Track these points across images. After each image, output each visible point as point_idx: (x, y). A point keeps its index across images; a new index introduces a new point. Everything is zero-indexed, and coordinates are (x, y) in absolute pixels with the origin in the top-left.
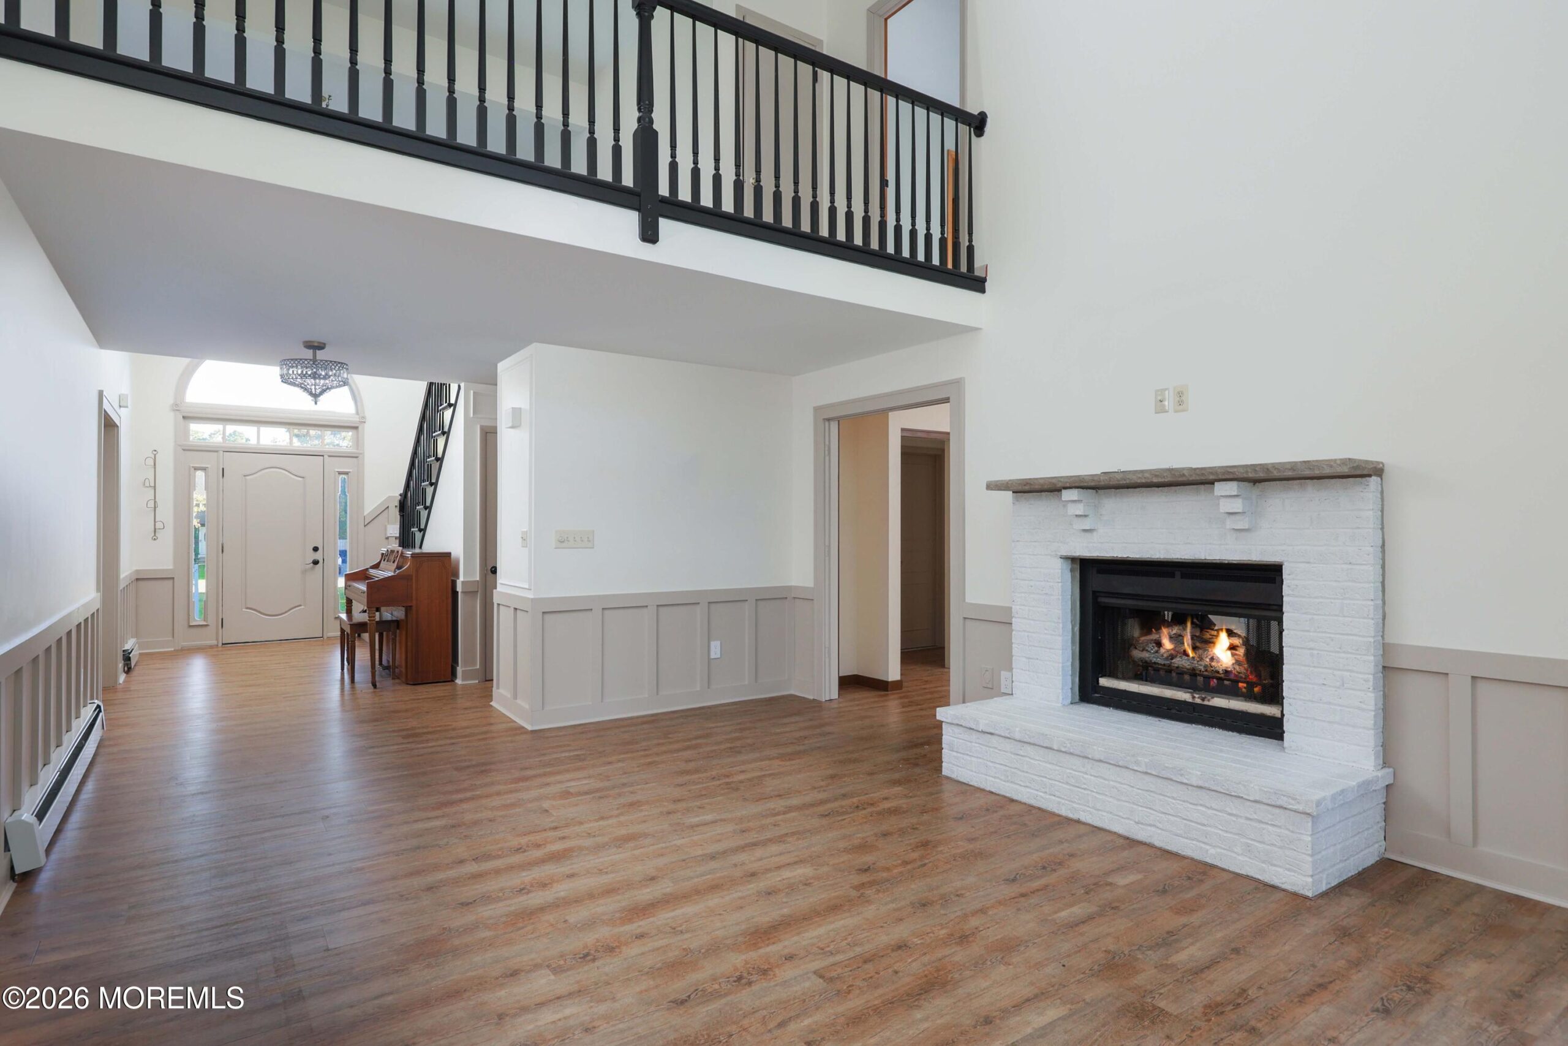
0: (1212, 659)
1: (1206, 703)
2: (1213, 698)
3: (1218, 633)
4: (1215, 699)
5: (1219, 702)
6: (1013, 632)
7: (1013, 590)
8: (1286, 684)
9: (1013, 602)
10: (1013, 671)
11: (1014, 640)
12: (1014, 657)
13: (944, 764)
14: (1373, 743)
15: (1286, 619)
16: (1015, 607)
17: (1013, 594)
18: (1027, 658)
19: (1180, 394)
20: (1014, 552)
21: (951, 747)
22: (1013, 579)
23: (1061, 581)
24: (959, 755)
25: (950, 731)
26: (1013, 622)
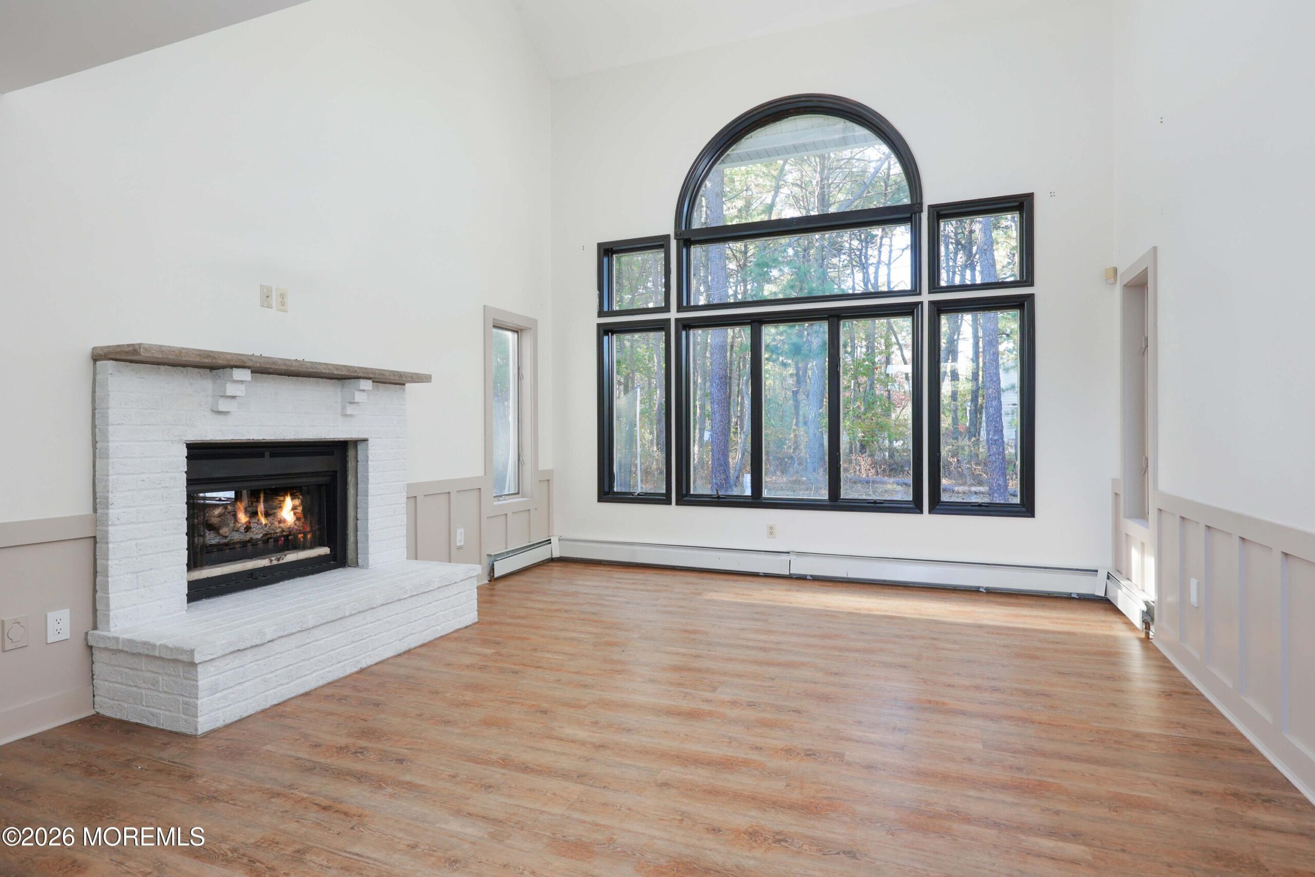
0: (280, 522)
1: (281, 562)
2: (286, 556)
3: (285, 498)
4: (288, 556)
5: (291, 557)
6: (111, 546)
7: (110, 489)
8: (370, 521)
9: (106, 506)
10: (108, 598)
11: (111, 556)
12: (110, 579)
13: (200, 719)
14: (405, 545)
15: (370, 477)
16: (113, 512)
17: (110, 495)
18: (133, 573)
19: (283, 296)
20: (111, 438)
21: (214, 690)
22: (108, 475)
23: (186, 470)
24: (225, 692)
25: (212, 669)
26: (107, 532)
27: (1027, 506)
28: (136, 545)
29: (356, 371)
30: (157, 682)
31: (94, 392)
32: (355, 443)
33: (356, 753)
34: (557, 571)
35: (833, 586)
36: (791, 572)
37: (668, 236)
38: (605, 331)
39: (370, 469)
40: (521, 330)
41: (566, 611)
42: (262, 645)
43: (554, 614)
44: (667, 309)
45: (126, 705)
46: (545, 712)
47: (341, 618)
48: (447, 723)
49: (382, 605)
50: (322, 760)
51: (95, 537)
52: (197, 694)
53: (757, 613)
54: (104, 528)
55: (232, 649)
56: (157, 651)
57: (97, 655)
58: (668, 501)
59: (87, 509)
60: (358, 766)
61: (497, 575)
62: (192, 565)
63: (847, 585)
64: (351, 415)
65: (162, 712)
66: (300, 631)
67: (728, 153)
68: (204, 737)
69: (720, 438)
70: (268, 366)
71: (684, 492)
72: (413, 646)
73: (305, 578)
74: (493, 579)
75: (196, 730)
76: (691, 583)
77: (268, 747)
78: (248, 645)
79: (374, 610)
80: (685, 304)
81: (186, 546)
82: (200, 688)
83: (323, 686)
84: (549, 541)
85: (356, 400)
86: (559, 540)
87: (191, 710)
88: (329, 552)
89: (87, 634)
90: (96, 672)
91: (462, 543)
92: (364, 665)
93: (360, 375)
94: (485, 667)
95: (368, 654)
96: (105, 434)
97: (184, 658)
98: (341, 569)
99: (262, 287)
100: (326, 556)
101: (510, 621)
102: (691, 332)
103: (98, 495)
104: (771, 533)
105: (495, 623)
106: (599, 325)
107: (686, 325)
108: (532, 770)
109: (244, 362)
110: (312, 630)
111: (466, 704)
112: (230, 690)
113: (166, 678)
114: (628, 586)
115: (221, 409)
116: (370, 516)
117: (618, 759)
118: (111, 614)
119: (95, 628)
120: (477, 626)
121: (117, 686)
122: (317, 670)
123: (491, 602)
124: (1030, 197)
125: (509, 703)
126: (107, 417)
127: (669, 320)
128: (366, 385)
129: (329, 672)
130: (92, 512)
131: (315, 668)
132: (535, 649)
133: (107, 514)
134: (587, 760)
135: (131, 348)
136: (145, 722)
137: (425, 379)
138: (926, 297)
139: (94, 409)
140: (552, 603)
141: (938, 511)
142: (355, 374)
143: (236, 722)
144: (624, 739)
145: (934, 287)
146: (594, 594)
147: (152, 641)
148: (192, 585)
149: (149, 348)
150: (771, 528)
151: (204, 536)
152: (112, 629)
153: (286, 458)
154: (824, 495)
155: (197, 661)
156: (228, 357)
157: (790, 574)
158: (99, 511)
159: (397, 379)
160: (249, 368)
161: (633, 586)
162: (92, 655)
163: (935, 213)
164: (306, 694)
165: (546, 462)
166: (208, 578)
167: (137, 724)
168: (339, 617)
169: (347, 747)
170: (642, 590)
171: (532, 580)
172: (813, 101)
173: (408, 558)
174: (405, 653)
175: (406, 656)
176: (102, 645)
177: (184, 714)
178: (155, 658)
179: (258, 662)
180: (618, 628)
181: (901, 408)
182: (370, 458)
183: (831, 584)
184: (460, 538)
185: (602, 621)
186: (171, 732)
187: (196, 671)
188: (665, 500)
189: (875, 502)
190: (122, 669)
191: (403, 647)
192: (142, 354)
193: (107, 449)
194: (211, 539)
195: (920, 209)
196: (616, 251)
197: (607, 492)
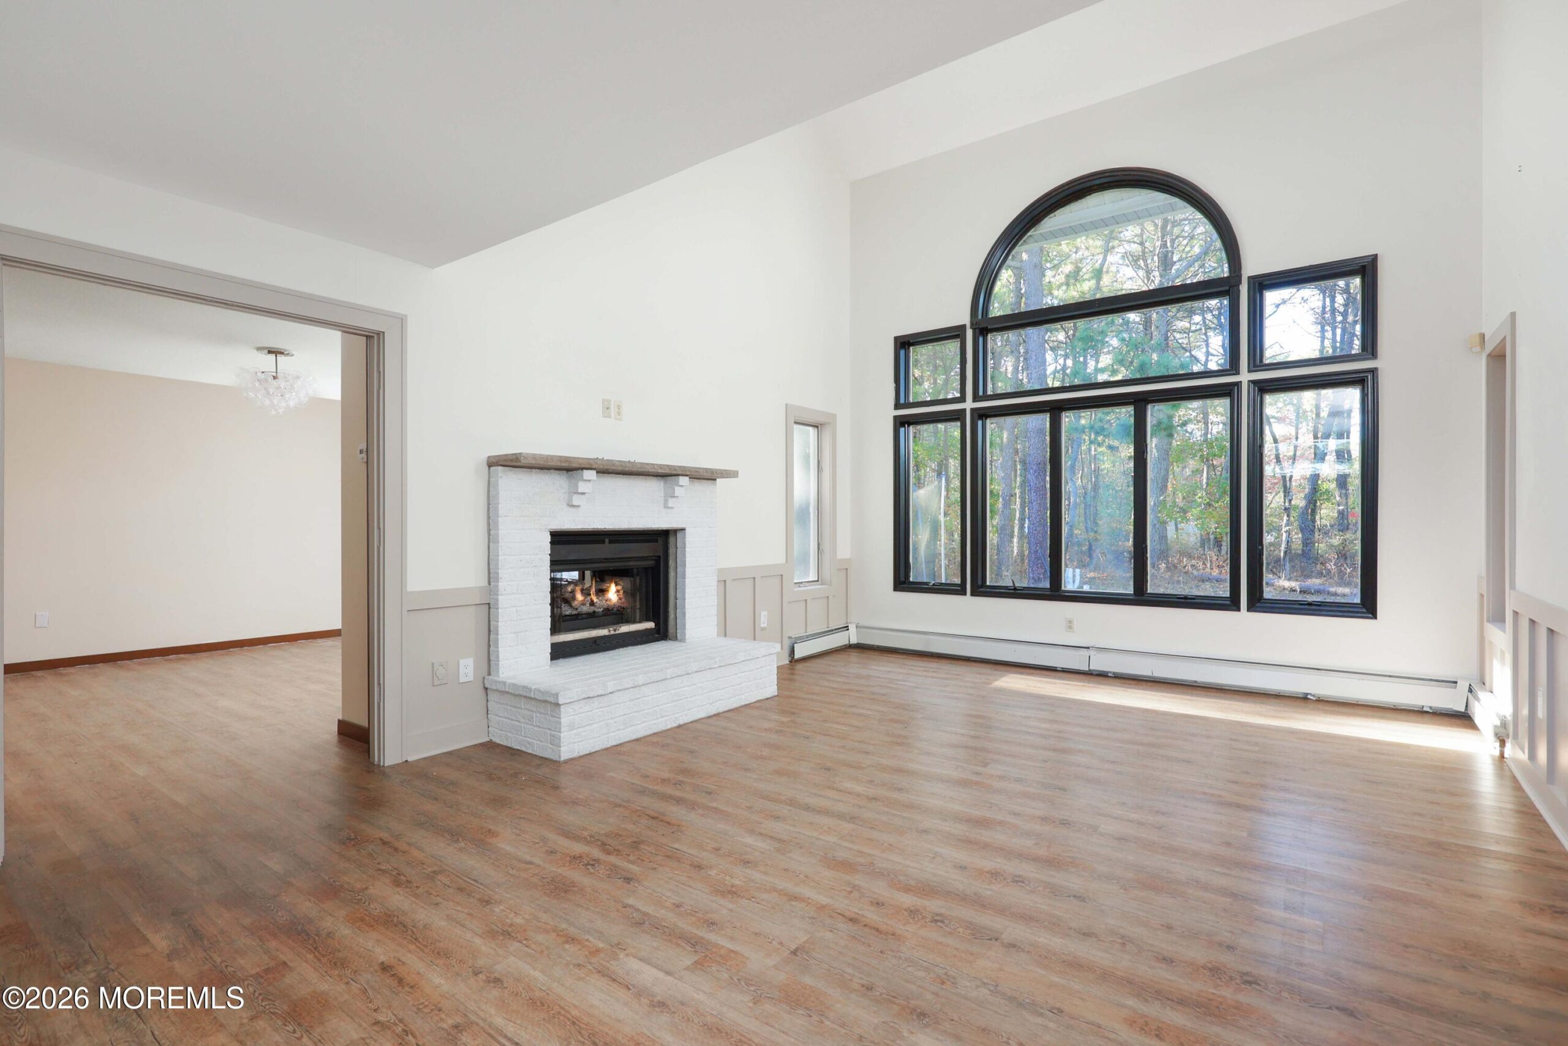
0: (609, 601)
1: (617, 632)
3: (611, 583)
4: (621, 628)
5: (625, 629)
6: (500, 611)
7: (500, 567)
8: (687, 601)
9: (497, 580)
10: (498, 651)
11: (500, 619)
12: (499, 637)
13: (562, 749)
14: (716, 623)
15: (687, 562)
16: (502, 585)
17: (500, 571)
18: (515, 633)
19: (619, 407)
20: (500, 527)
21: (571, 727)
22: (498, 556)
23: (549, 552)
24: (579, 730)
25: (571, 710)
26: (497, 600)
27: (1368, 606)
28: (517, 611)
29: (676, 470)
30: (532, 718)
31: (489, 491)
32: (675, 531)
33: (675, 784)
34: (854, 656)
35: (1135, 684)
36: (1091, 668)
37: (963, 327)
38: (901, 423)
39: (687, 555)
40: (821, 425)
41: (857, 691)
42: (605, 695)
43: (846, 693)
44: (963, 399)
45: (510, 735)
46: (829, 769)
47: (664, 680)
48: (747, 770)
49: (696, 672)
50: (651, 787)
51: (489, 604)
52: (560, 728)
53: (1045, 704)
54: (495, 597)
55: (584, 696)
56: (532, 693)
57: (491, 696)
58: (963, 592)
59: (484, 582)
60: (677, 793)
61: (797, 656)
62: (554, 630)
63: (1152, 684)
64: (672, 508)
65: (535, 742)
66: (633, 687)
67: (1029, 234)
68: (565, 763)
69: (1038, 529)
70: (609, 468)
71: (980, 583)
72: (721, 710)
73: (635, 647)
74: (793, 661)
75: (560, 757)
76: (983, 674)
77: (610, 774)
78: (596, 694)
79: (689, 676)
80: (981, 393)
81: (550, 614)
82: (562, 724)
83: (650, 735)
84: (847, 628)
85: (676, 495)
86: (857, 627)
87: (556, 742)
88: (654, 627)
89: (484, 678)
90: (490, 709)
91: (765, 625)
92: (682, 722)
93: (679, 472)
94: (781, 731)
95: (685, 712)
96: (496, 524)
97: (552, 699)
98: (663, 642)
99: (604, 401)
100: (651, 629)
101: (806, 696)
102: (988, 421)
103: (491, 571)
104: (1070, 627)
105: (792, 697)
106: (895, 418)
107: (982, 415)
108: (814, 810)
109: (591, 465)
110: (642, 687)
111: (762, 758)
112: (582, 729)
113: (538, 715)
114: (920, 673)
115: (575, 503)
116: (687, 596)
117: (886, 809)
118: (500, 663)
119: (489, 674)
120: (776, 698)
121: (505, 720)
122: (645, 722)
123: (790, 680)
124: (1375, 258)
125: (799, 760)
126: (498, 511)
127: (964, 410)
128: (684, 480)
129: (654, 724)
130: (487, 584)
131: (644, 719)
132: (826, 721)
133: (498, 586)
134: (860, 808)
135: (514, 457)
136: (524, 749)
137: (733, 474)
138: (1245, 377)
139: (489, 504)
140: (844, 683)
141: (1258, 609)
142: (675, 472)
143: (587, 755)
144: (895, 795)
145: (1257, 362)
146: (886, 678)
147: (529, 686)
148: (554, 646)
149: (526, 456)
150: (1070, 622)
151: (561, 608)
152: (501, 676)
153: (617, 545)
154: (1130, 590)
155: (560, 703)
156: (580, 461)
157: (1090, 670)
158: (492, 583)
159: (709, 475)
160: (594, 469)
161: (925, 673)
162: (487, 695)
163: (1257, 284)
164: (637, 740)
165: (844, 551)
166: (564, 642)
167: (518, 750)
168: (662, 678)
169: (669, 780)
170: (933, 677)
171: (830, 663)
172: (1118, 175)
173: (718, 635)
174: (715, 715)
175: (715, 718)
176: (494, 688)
177: (551, 744)
178: (531, 698)
179: (602, 709)
180: (904, 708)
181: (1273, 495)
182: (687, 545)
183: (1135, 682)
184: (763, 620)
185: (890, 702)
186: (542, 757)
187: (560, 711)
188: (960, 590)
189: (1186, 598)
190: (508, 707)
191: (713, 711)
192: (522, 461)
193: (498, 535)
194: (567, 611)
195: (1239, 282)
196: (913, 344)
197: (903, 581)
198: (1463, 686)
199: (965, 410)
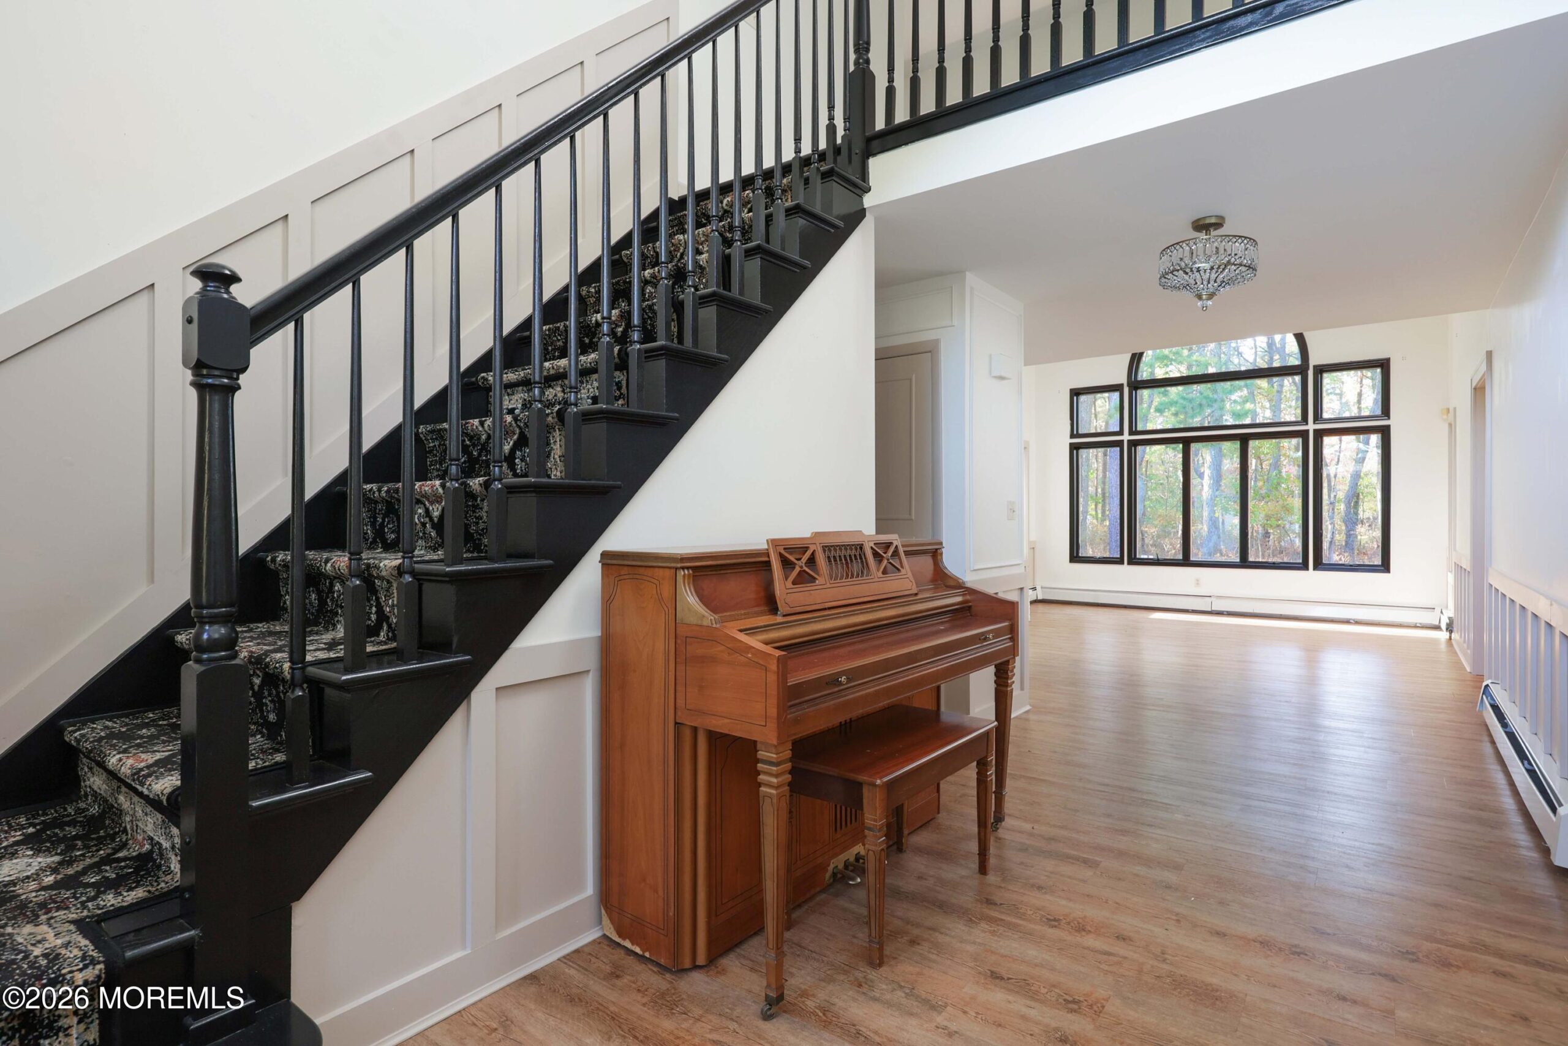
27: (1385, 566)
34: (1040, 609)
36: (1212, 609)
37: (1121, 385)
38: (1075, 448)
44: (1121, 433)
58: (1121, 563)
63: (1253, 617)
71: (1133, 556)
80: (1133, 430)
84: (1034, 589)
86: (1043, 588)
102: (1138, 448)
104: (1198, 584)
106: (1070, 445)
107: (1133, 444)
124: (1388, 360)
138: (1311, 427)
141: (1320, 569)
145: (1318, 418)
150: (1198, 580)
154: (1235, 558)
157: (1212, 611)
163: (1318, 370)
165: (1032, 535)
183: (1242, 616)
188: (1120, 561)
189: (1274, 563)
195: (1308, 368)
196: (1083, 394)
197: (1075, 557)
198: (1438, 610)
199: (1123, 441)
